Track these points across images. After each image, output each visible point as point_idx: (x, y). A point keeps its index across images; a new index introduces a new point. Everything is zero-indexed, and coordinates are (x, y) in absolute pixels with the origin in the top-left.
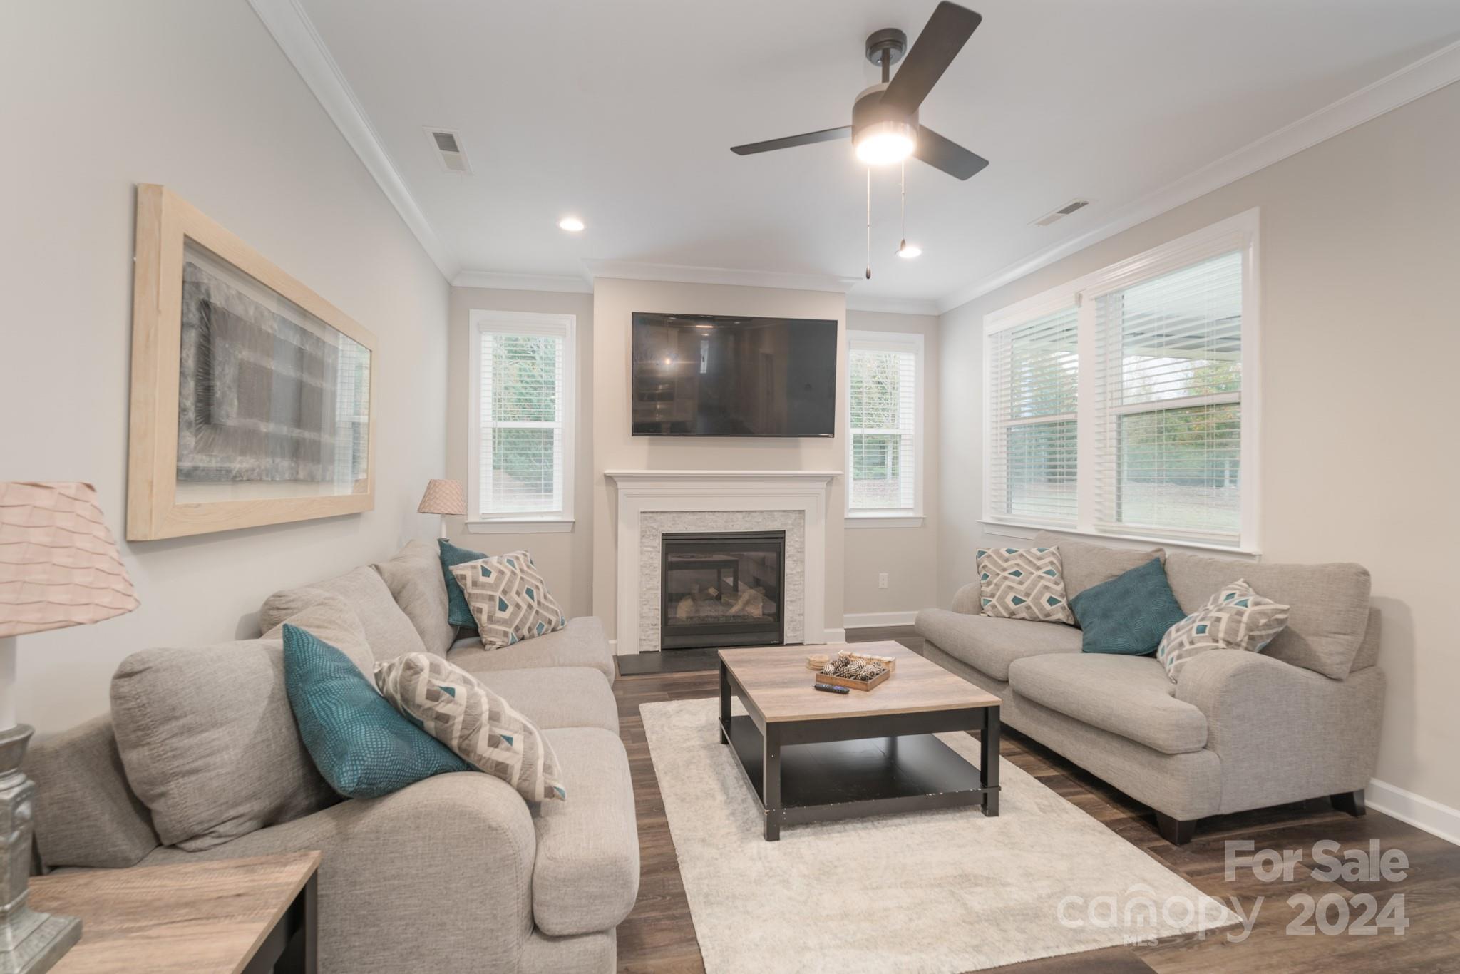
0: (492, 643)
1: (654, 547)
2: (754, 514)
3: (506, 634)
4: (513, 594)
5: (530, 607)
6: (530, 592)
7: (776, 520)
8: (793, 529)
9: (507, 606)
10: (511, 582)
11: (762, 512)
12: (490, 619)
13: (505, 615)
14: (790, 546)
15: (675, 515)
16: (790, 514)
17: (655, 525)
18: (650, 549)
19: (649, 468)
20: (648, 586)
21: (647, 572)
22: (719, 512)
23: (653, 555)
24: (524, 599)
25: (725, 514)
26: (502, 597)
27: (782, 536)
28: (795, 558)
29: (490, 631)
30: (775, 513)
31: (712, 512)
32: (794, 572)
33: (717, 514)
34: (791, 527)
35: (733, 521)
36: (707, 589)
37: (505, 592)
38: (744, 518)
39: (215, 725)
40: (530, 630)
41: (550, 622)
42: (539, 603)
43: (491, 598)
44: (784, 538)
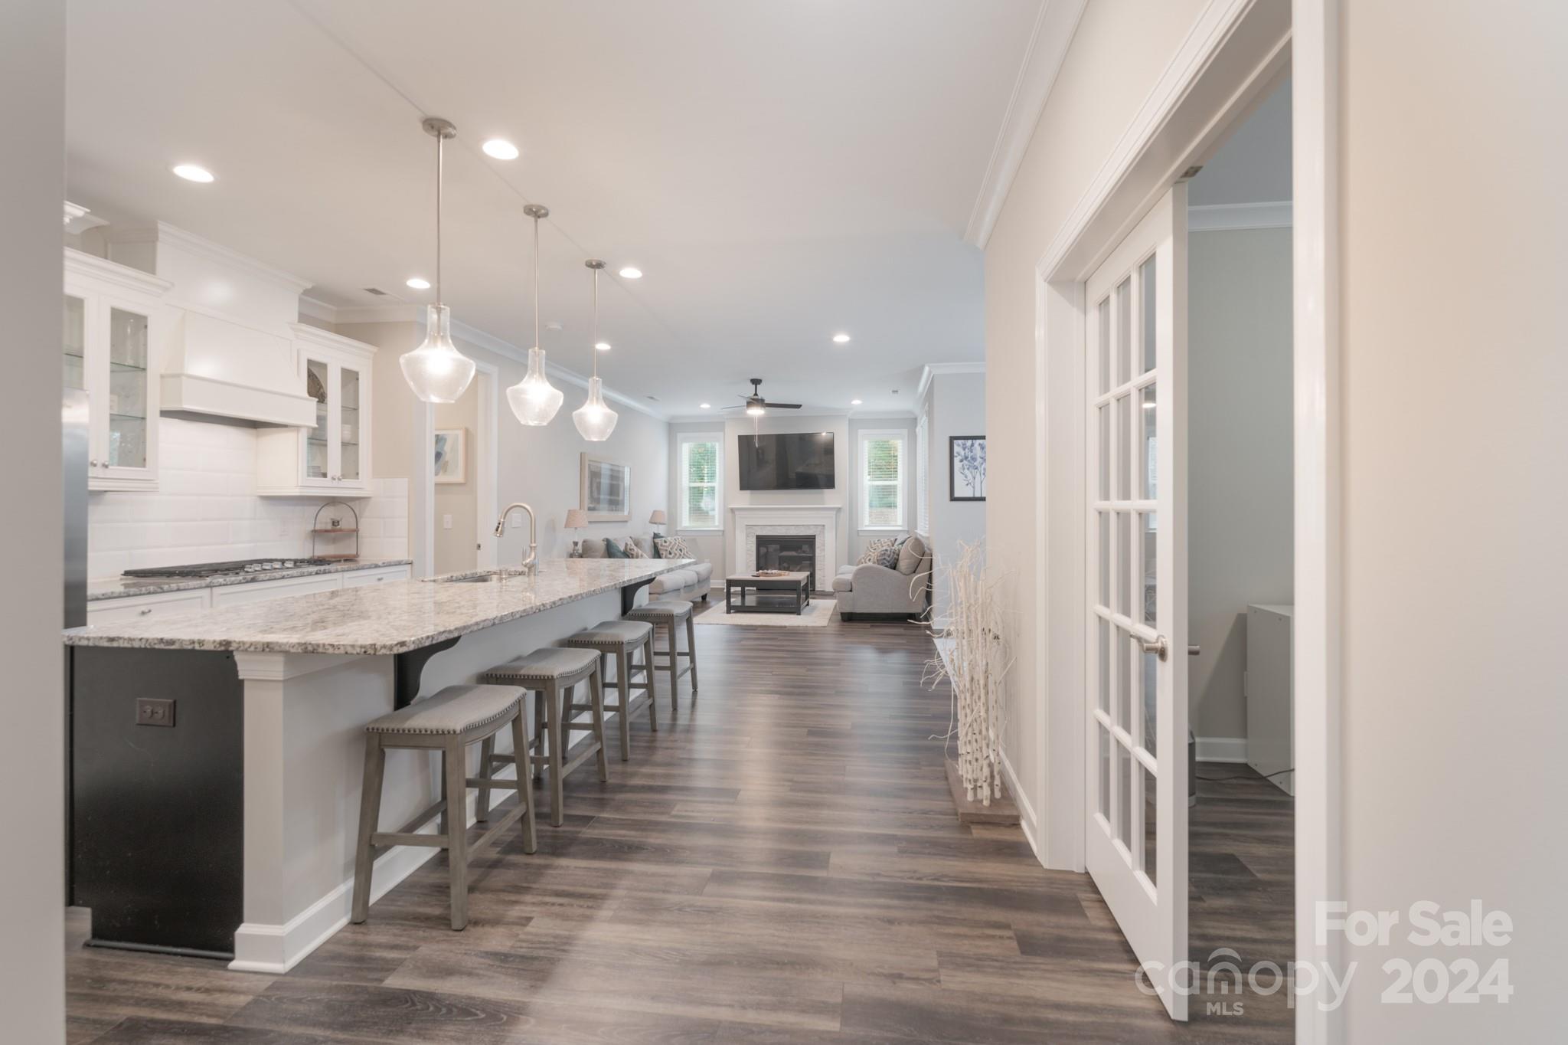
1: (753, 542)
2: (800, 527)
7: (811, 530)
11: (804, 526)
14: (818, 542)
15: (762, 526)
16: (818, 527)
17: (753, 531)
18: (751, 542)
19: (751, 505)
20: (750, 560)
21: (749, 552)
23: (752, 545)
25: (786, 526)
28: (821, 548)
30: (811, 526)
31: (780, 525)
32: (820, 554)
33: (783, 526)
34: (819, 533)
35: (790, 530)
38: (795, 528)
44: (815, 538)
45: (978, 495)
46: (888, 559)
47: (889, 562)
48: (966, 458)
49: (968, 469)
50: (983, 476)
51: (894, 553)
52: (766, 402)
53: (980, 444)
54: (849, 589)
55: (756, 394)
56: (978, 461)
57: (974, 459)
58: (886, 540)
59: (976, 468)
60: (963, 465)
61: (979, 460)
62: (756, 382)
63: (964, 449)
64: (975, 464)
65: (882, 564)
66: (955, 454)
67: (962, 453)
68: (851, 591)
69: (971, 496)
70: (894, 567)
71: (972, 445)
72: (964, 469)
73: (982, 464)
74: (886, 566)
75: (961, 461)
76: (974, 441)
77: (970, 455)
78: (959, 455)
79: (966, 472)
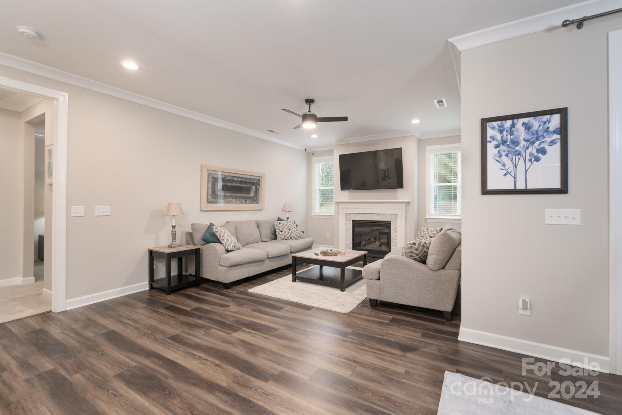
0: (278, 239)
1: (350, 224)
2: (380, 215)
3: (281, 237)
4: (285, 229)
5: (289, 232)
6: (289, 229)
7: (388, 217)
8: (394, 220)
9: (282, 231)
10: (285, 226)
11: (383, 214)
12: (278, 233)
13: (282, 233)
14: (393, 226)
15: (356, 214)
16: (393, 215)
17: (350, 217)
18: (349, 224)
19: (349, 200)
20: (348, 235)
21: (348, 231)
22: (369, 214)
23: (349, 226)
24: (287, 231)
25: (371, 215)
26: (282, 230)
27: (390, 223)
28: (395, 231)
29: (278, 236)
30: (388, 215)
31: (367, 214)
32: (394, 235)
33: (368, 214)
34: (393, 220)
35: (373, 217)
36: (371, 239)
37: (283, 228)
38: (377, 216)
39: (198, 232)
40: (288, 238)
41: (294, 237)
42: (291, 232)
43: (279, 229)
44: (391, 223)
45: (521, 186)
46: (417, 252)
47: (417, 255)
48: (504, 142)
49: (507, 155)
50: (528, 164)
51: (423, 246)
52: (318, 117)
53: (524, 124)
54: (377, 278)
55: (310, 111)
56: (522, 145)
57: (515, 143)
58: (433, 230)
59: (519, 154)
60: (499, 152)
61: (523, 143)
62: (309, 101)
63: (501, 132)
64: (517, 148)
65: (411, 256)
66: (489, 139)
67: (499, 136)
68: (379, 279)
69: (511, 187)
70: (423, 261)
71: (513, 126)
72: (501, 156)
73: (528, 148)
74: (415, 259)
75: (497, 146)
76: (515, 121)
77: (509, 138)
78: (494, 139)
79: (504, 159)
